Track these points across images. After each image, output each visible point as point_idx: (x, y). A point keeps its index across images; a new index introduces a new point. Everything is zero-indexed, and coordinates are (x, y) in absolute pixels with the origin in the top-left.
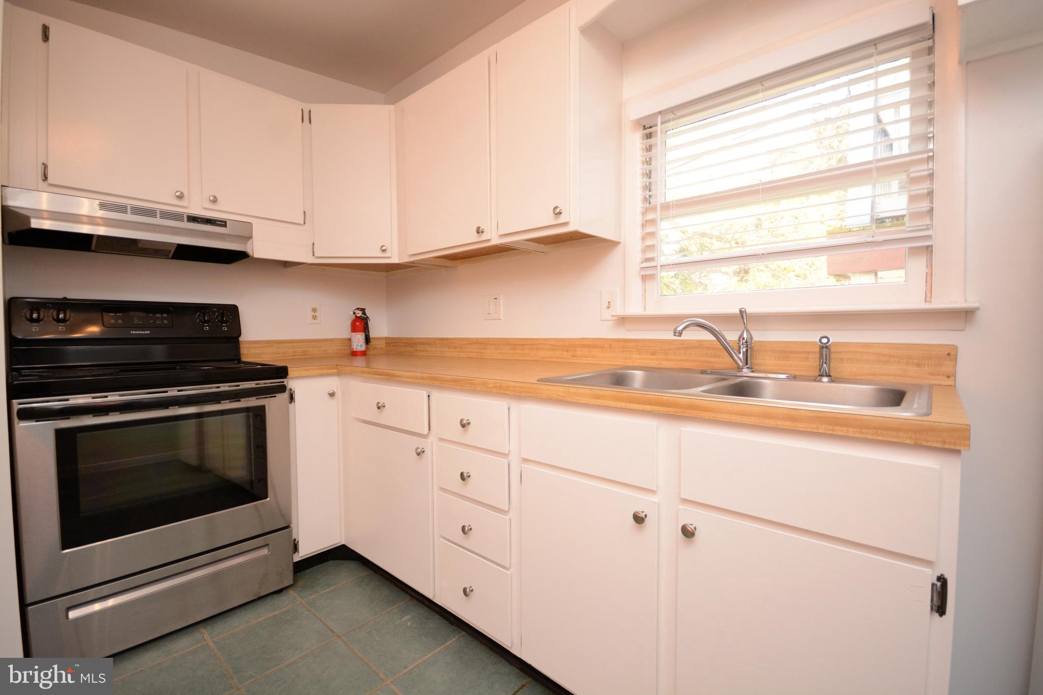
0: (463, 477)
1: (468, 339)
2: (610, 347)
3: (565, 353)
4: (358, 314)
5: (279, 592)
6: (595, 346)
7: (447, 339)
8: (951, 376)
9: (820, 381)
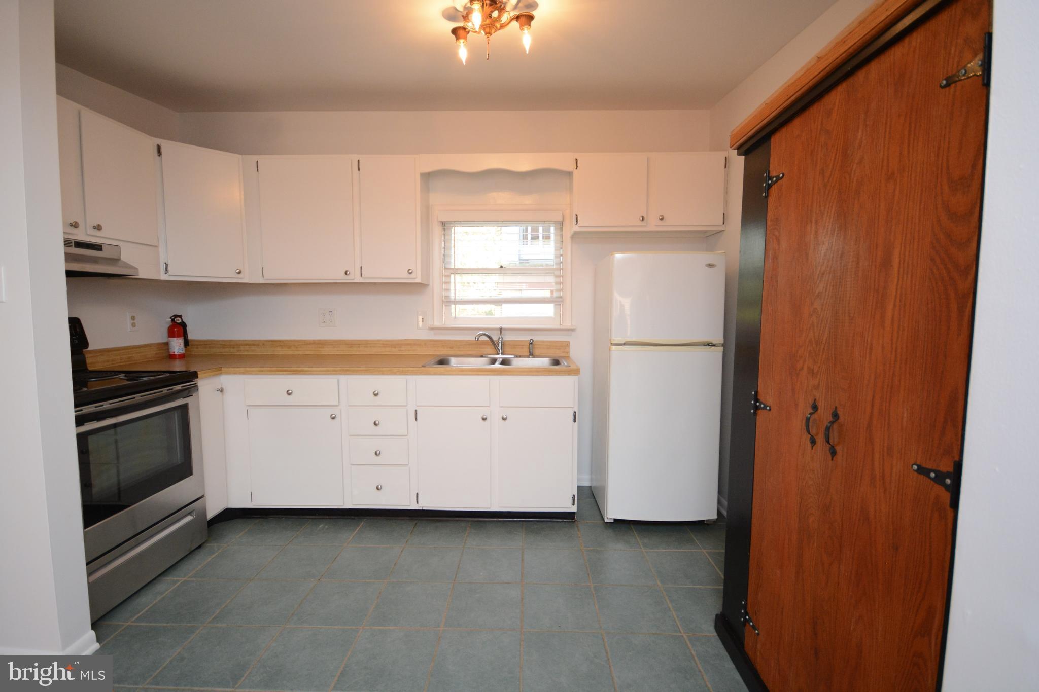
0: (375, 424)
1: (305, 340)
2: (425, 344)
3: (393, 349)
4: (178, 320)
5: (200, 547)
6: (415, 344)
7: (280, 341)
8: (568, 353)
9: (529, 358)
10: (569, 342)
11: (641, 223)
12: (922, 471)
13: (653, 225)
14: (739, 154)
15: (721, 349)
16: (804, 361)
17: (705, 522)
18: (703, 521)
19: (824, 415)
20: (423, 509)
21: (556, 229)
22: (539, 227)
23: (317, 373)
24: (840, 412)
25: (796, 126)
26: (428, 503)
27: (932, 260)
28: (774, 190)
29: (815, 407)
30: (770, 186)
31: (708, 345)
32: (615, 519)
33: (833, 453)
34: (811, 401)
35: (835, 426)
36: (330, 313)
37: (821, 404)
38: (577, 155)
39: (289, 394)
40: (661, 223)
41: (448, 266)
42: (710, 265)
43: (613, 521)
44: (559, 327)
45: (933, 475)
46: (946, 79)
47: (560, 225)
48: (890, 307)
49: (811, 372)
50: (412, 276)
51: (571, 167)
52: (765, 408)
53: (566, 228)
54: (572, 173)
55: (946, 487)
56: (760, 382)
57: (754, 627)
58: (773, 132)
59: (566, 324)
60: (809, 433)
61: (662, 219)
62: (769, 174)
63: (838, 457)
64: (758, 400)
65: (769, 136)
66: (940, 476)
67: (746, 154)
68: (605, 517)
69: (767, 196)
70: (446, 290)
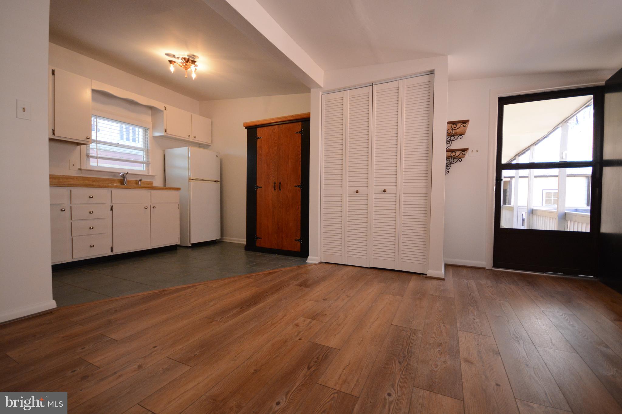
0: (90, 213)
10: (152, 181)
11: (188, 137)
12: (296, 186)
13: (191, 139)
15: (220, 183)
19: (277, 184)
20: (115, 254)
21: (144, 131)
24: (281, 182)
25: (265, 128)
28: (259, 140)
30: (257, 139)
31: (214, 181)
32: (192, 244)
34: (274, 182)
35: (280, 185)
37: (276, 182)
38: (166, 105)
40: (194, 139)
41: (90, 138)
42: (217, 156)
43: (191, 245)
44: (148, 174)
47: (146, 130)
48: (289, 163)
49: (273, 177)
50: (88, 140)
51: (163, 109)
52: (260, 187)
53: (149, 132)
54: (162, 111)
55: (300, 187)
56: (258, 182)
57: (260, 238)
58: (259, 127)
59: (150, 174)
60: (274, 188)
61: (195, 137)
62: (257, 136)
63: (281, 190)
64: (257, 186)
65: (256, 128)
66: (299, 186)
67: (247, 129)
68: (189, 244)
69: (257, 141)
70: (88, 150)
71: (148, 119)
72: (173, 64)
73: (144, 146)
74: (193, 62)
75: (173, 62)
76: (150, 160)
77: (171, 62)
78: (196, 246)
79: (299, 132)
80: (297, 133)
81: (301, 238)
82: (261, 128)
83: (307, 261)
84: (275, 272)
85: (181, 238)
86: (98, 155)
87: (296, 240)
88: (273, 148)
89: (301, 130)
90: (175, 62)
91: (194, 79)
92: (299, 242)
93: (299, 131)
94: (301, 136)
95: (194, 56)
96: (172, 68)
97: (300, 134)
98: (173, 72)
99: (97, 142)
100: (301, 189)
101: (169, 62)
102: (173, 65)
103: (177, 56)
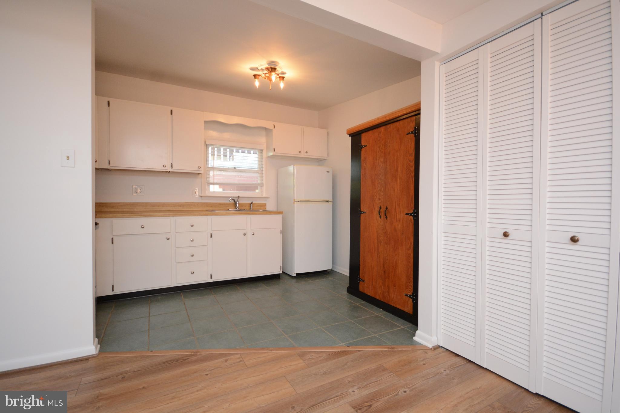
0: (191, 241)
2: (197, 205)
3: (179, 207)
6: (192, 205)
10: (266, 204)
11: (299, 154)
12: (407, 214)
13: (303, 155)
14: (349, 136)
15: (332, 203)
16: (377, 196)
17: (328, 271)
18: (327, 270)
19: (383, 209)
20: (214, 281)
21: (259, 152)
22: (251, 151)
23: (159, 216)
24: (388, 207)
25: (370, 133)
26: (217, 278)
27: (407, 170)
28: (363, 150)
29: (381, 208)
30: (362, 148)
31: (327, 202)
32: (297, 274)
33: (386, 218)
34: (380, 207)
35: (387, 211)
36: (141, 188)
37: (382, 207)
38: (275, 123)
39: (143, 228)
40: (306, 154)
41: (207, 166)
42: (328, 172)
43: (295, 275)
44: (261, 197)
45: (409, 214)
46: (408, 133)
47: (261, 151)
48: (398, 180)
49: (379, 199)
50: (200, 169)
51: (272, 128)
52: (364, 213)
53: (264, 153)
54: (272, 130)
55: (412, 216)
56: (362, 206)
57: (363, 281)
58: (362, 133)
59: (264, 195)
60: (380, 215)
61: (307, 153)
62: (361, 144)
63: (388, 218)
64: (361, 211)
65: (361, 134)
66: (411, 214)
67: (352, 137)
68: (293, 274)
69: (361, 151)
70: (208, 177)
71: (263, 140)
72: (258, 78)
73: (259, 168)
74: (273, 70)
75: (257, 76)
76: (264, 182)
77: (255, 76)
78: (300, 276)
79: (412, 132)
80: (409, 134)
81: (413, 294)
82: (366, 133)
83: (415, 338)
84: (351, 352)
85: (283, 267)
86: (215, 182)
87: (407, 295)
88: (378, 159)
89: (414, 129)
90: (259, 75)
91: (282, 89)
92: (411, 300)
93: (411, 130)
94: (414, 138)
95: (273, 62)
96: (257, 83)
97: (413, 135)
98: (258, 87)
99: (213, 169)
100: (414, 219)
101: (254, 77)
102: (258, 80)
103: (259, 68)
